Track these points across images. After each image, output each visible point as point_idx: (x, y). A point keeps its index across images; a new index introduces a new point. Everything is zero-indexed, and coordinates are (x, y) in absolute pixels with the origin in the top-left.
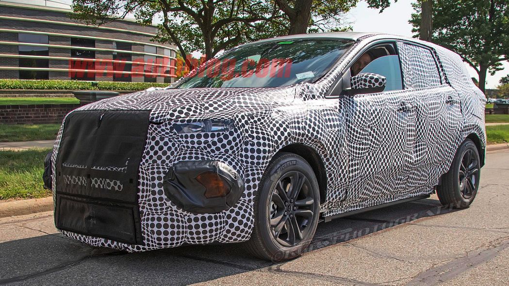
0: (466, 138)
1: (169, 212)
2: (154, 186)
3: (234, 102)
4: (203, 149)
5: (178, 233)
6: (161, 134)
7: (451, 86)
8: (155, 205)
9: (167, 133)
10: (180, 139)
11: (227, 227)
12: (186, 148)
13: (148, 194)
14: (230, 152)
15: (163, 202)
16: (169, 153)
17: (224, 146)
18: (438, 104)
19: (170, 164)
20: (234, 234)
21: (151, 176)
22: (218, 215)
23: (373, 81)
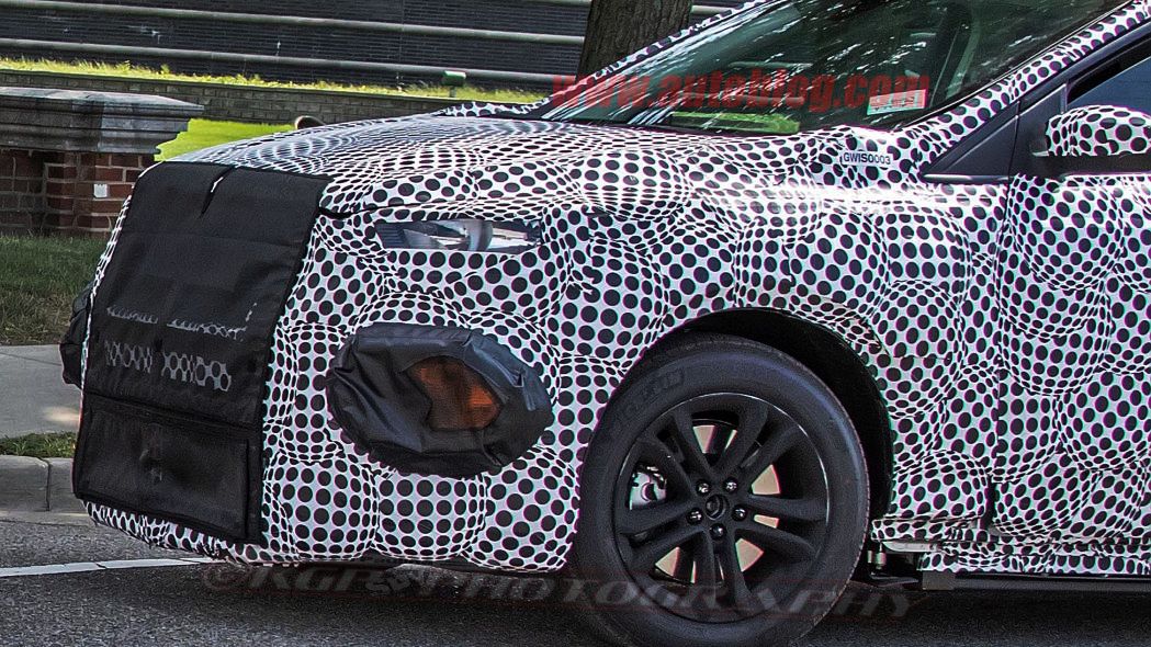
1: (334, 459)
3: (576, 174)
4: (441, 296)
5: (354, 520)
6: (339, 246)
8: (302, 437)
9: (356, 244)
10: (387, 263)
11: (491, 521)
12: (397, 289)
13: (287, 403)
14: (519, 311)
15: (321, 430)
16: (351, 298)
17: (501, 292)
19: (349, 329)
21: (300, 355)
22: (467, 483)
23: (1111, 134)
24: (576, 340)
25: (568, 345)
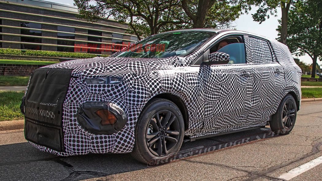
0: (287, 94)
1: (80, 133)
2: (71, 116)
3: (127, 66)
4: (101, 94)
5: (86, 146)
6: (77, 84)
7: (279, 63)
9: (81, 84)
10: (88, 88)
11: (116, 144)
12: (91, 94)
13: (68, 121)
14: (119, 97)
15: (76, 126)
16: (81, 96)
17: (115, 93)
18: (268, 73)
19: (81, 103)
20: (121, 148)
21: (70, 110)
22: (110, 136)
23: (221, 57)
24: (132, 102)
25: (130, 104)
